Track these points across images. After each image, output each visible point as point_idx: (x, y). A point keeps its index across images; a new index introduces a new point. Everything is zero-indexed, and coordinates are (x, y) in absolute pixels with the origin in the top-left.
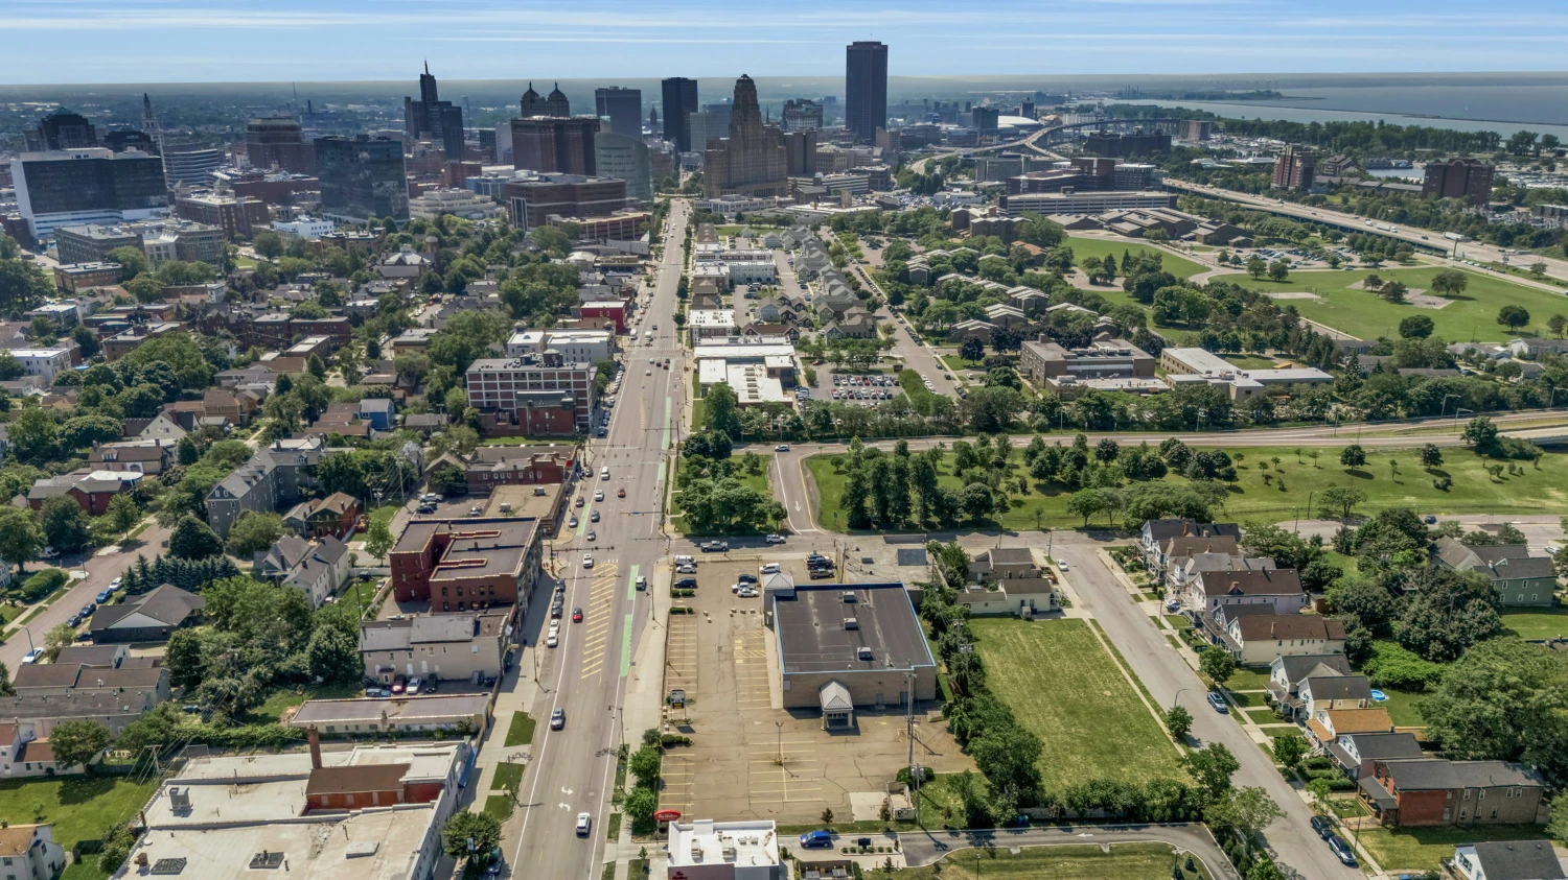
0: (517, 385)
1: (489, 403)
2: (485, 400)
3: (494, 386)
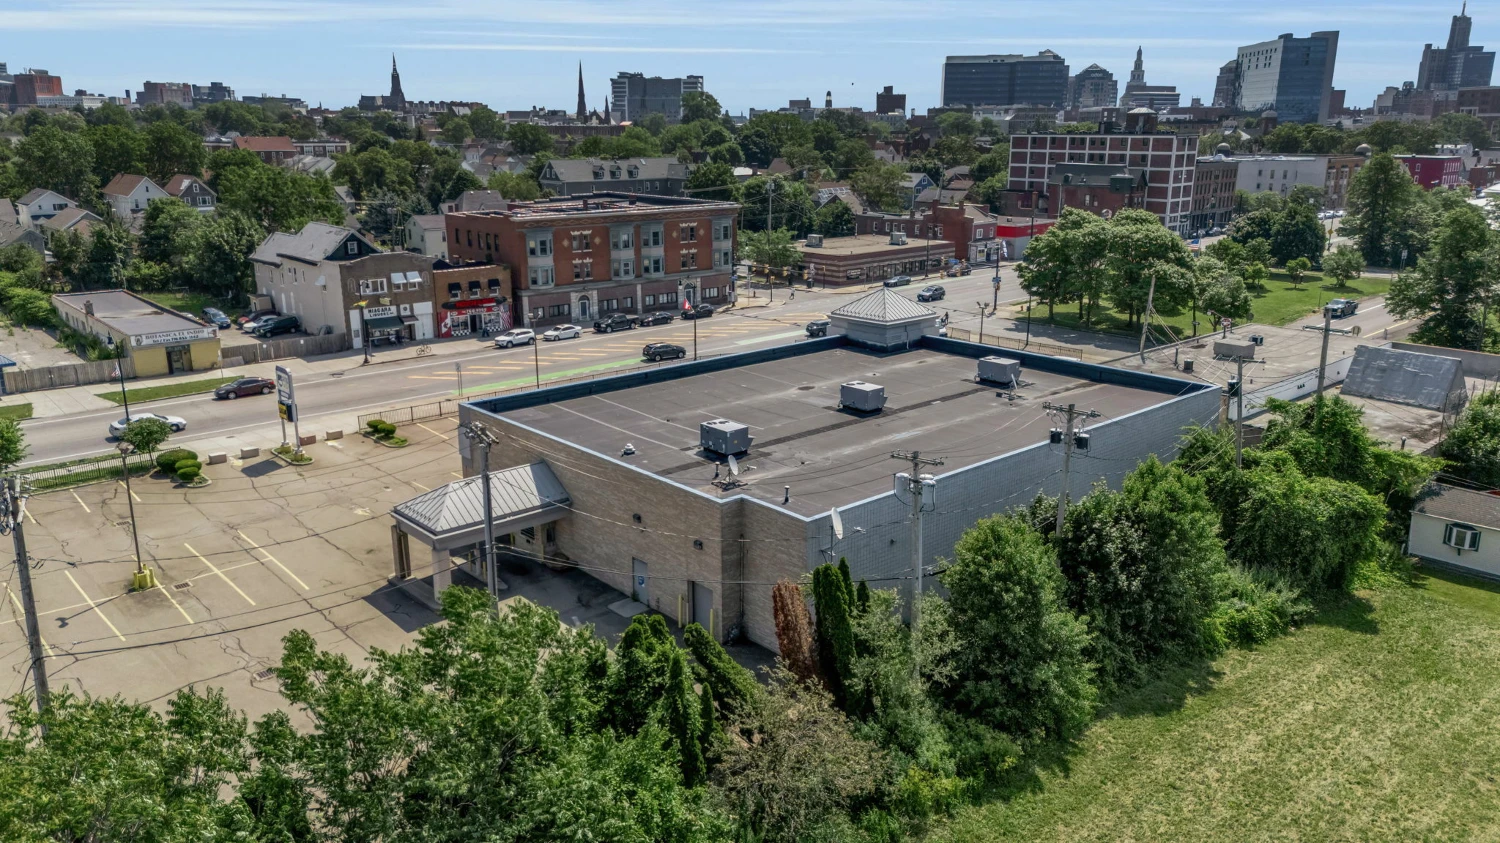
0: (1072, 157)
1: (1031, 184)
2: (1027, 180)
3: (1040, 158)
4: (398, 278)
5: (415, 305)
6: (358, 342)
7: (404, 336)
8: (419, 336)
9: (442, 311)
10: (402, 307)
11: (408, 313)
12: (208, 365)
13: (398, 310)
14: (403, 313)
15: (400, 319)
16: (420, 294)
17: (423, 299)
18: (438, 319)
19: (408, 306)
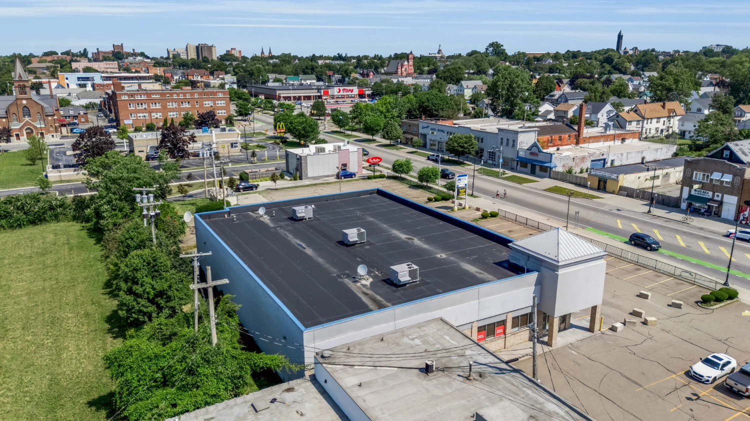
4: (716, 176)
5: (725, 196)
6: (684, 206)
7: (713, 212)
8: (724, 214)
9: (744, 206)
10: (716, 194)
11: (719, 199)
12: (611, 191)
13: (713, 196)
14: (716, 198)
15: (712, 200)
16: (730, 190)
17: (732, 194)
18: (740, 210)
19: (720, 195)
